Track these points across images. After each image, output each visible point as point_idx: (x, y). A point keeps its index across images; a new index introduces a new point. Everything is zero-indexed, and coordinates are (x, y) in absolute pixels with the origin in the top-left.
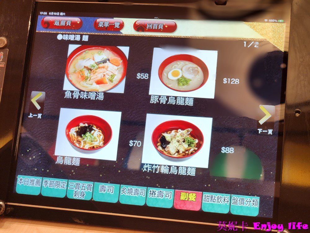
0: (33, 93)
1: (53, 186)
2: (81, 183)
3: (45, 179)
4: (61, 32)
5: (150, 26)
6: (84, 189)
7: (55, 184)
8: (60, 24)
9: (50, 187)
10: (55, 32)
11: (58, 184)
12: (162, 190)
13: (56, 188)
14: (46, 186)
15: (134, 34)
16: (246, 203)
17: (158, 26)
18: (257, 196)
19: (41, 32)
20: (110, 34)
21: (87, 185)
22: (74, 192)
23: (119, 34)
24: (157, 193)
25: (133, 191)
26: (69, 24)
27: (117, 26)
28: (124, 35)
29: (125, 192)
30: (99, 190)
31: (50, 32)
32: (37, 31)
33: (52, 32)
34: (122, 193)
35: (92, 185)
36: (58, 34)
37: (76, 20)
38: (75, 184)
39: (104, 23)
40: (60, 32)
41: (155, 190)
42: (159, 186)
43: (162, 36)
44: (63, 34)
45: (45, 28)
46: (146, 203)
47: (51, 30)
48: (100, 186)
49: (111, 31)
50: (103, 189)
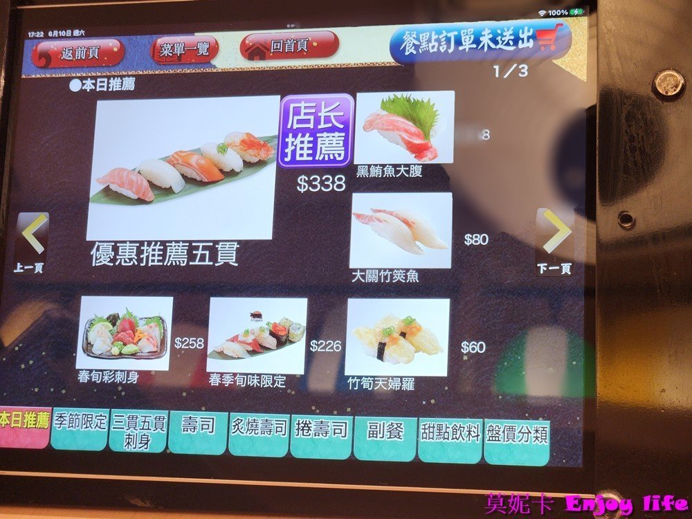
0: (23, 216)
1: (77, 425)
2: (140, 414)
3: (58, 411)
4: (78, 75)
5: (277, 46)
6: (148, 429)
7: (81, 420)
8: (74, 57)
9: (71, 428)
10: (64, 75)
12: (324, 418)
13: (83, 429)
14: (62, 426)
15: (243, 67)
16: (519, 437)
17: (296, 45)
18: (545, 418)
19: (34, 76)
20: (189, 71)
21: (152, 418)
22: (125, 437)
23: (208, 70)
24: (313, 427)
25: (260, 426)
26: (94, 54)
27: (203, 50)
28: (220, 70)
29: (240, 428)
30: (183, 428)
31: (54, 76)
32: (24, 76)
33: (57, 76)
34: (234, 431)
35: (166, 418)
36: (70, 79)
37: (111, 44)
38: (126, 417)
39: (173, 48)
40: (74, 75)
41: (308, 420)
42: (318, 411)
43: (306, 68)
44: (81, 79)
45: (40, 67)
46: (289, 450)
47: (53, 70)
48: (183, 419)
49: (190, 64)
50: (190, 424)
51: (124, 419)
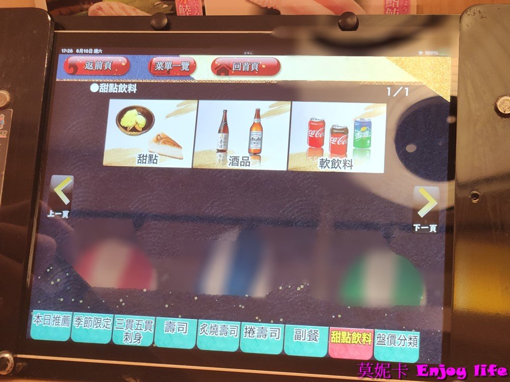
0: (55, 178)
1: (90, 325)
2: (135, 319)
3: (77, 315)
4: (97, 81)
5: (237, 66)
6: (141, 329)
7: (93, 321)
8: (94, 68)
9: (86, 327)
10: (87, 81)
11: (98, 322)
12: (264, 325)
13: (95, 328)
14: (79, 325)
15: (213, 80)
16: (398, 342)
17: (250, 66)
18: (416, 330)
19: (65, 80)
20: (175, 81)
21: (144, 322)
22: (124, 334)
23: (189, 81)
24: (256, 331)
25: (219, 329)
26: (108, 66)
27: (185, 67)
28: (197, 82)
29: (205, 330)
30: (165, 329)
31: (79, 80)
32: (57, 80)
33: (82, 81)
34: (201, 332)
35: (154, 322)
36: (91, 83)
37: (120, 60)
38: (125, 321)
39: (164, 64)
40: (94, 81)
41: (253, 326)
42: (260, 320)
43: (257, 82)
44: (99, 83)
45: (69, 74)
46: (239, 347)
47: (79, 77)
48: (166, 323)
49: (176, 76)
50: (171, 327)
51: (124, 322)
